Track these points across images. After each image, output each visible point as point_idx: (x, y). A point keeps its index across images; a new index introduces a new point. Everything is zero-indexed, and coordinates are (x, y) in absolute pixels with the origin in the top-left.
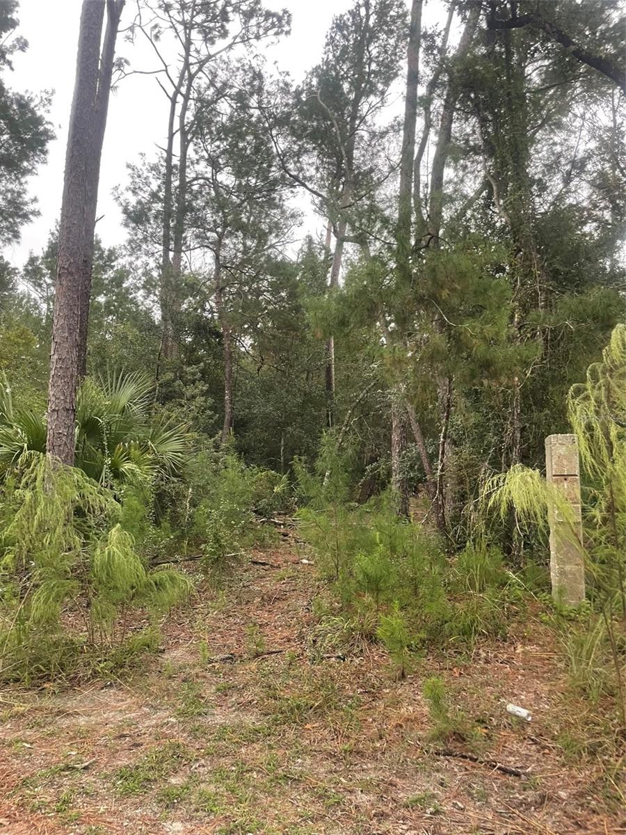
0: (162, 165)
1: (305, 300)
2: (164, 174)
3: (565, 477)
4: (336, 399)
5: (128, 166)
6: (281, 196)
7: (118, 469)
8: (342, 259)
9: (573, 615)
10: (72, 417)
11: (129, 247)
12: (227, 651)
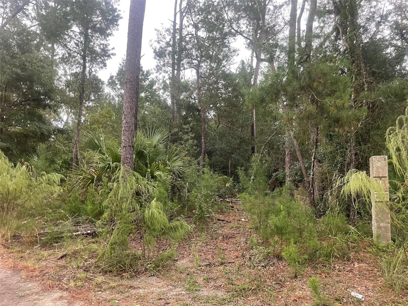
0: (171, 29)
1: (243, 90)
2: (172, 33)
3: (380, 178)
4: (256, 141)
5: (156, 30)
6: (229, 41)
7: (153, 174)
8: (259, 72)
9: (384, 249)
10: (132, 150)
11: (156, 69)
12: (207, 261)
